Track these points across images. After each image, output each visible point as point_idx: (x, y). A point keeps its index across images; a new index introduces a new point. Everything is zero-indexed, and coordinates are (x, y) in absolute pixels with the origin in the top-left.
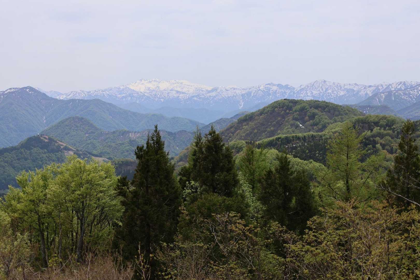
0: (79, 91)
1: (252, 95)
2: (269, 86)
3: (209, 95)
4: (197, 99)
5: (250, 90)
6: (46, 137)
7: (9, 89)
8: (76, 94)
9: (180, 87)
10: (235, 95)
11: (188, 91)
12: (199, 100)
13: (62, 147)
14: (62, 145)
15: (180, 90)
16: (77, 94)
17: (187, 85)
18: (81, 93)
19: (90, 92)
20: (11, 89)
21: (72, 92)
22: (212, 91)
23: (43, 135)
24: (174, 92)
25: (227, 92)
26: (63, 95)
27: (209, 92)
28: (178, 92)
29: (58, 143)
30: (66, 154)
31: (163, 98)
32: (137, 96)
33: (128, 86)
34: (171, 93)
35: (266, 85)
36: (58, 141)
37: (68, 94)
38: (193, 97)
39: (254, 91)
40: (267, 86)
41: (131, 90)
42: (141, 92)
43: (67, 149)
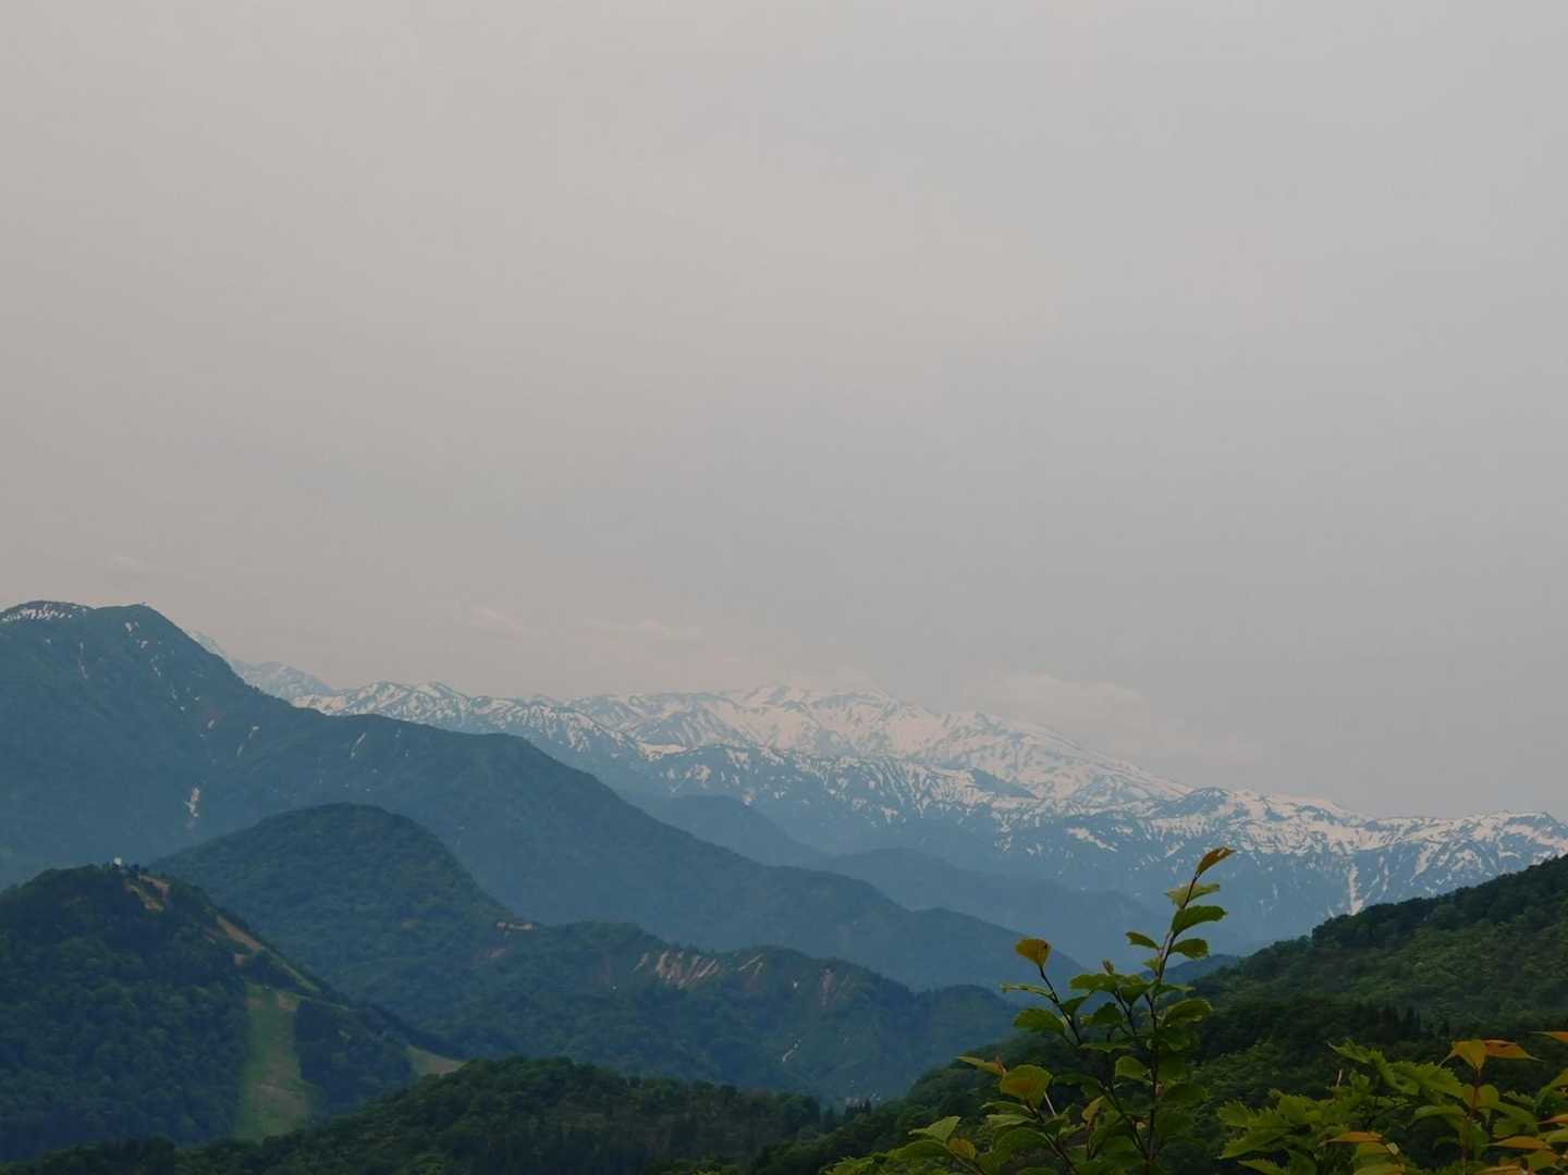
0: (426, 689)
1: (1422, 866)
2: (1527, 831)
3: (1162, 823)
4: (1091, 839)
5: (1414, 837)
6: (159, 884)
7: (30, 606)
8: (404, 702)
9: (1003, 757)
10: (1319, 849)
11: (1050, 787)
12: (1102, 846)
13: (239, 958)
14: (242, 949)
15: (1000, 775)
16: (413, 703)
17: (1048, 754)
18: (433, 699)
19: (486, 701)
20: (38, 605)
21: (383, 687)
22: (1189, 805)
23: (145, 872)
24: (963, 778)
25: (1273, 825)
26: (333, 694)
27: (1167, 808)
28: (983, 781)
29: (220, 928)
30: (254, 1003)
31: (894, 804)
32: (746, 767)
33: (706, 705)
34: (945, 777)
35: (1512, 821)
36: (221, 921)
37: (362, 696)
38: (1075, 822)
39: (1437, 847)
40: (1513, 830)
41: (723, 726)
42: (775, 751)
43: (265, 972)
